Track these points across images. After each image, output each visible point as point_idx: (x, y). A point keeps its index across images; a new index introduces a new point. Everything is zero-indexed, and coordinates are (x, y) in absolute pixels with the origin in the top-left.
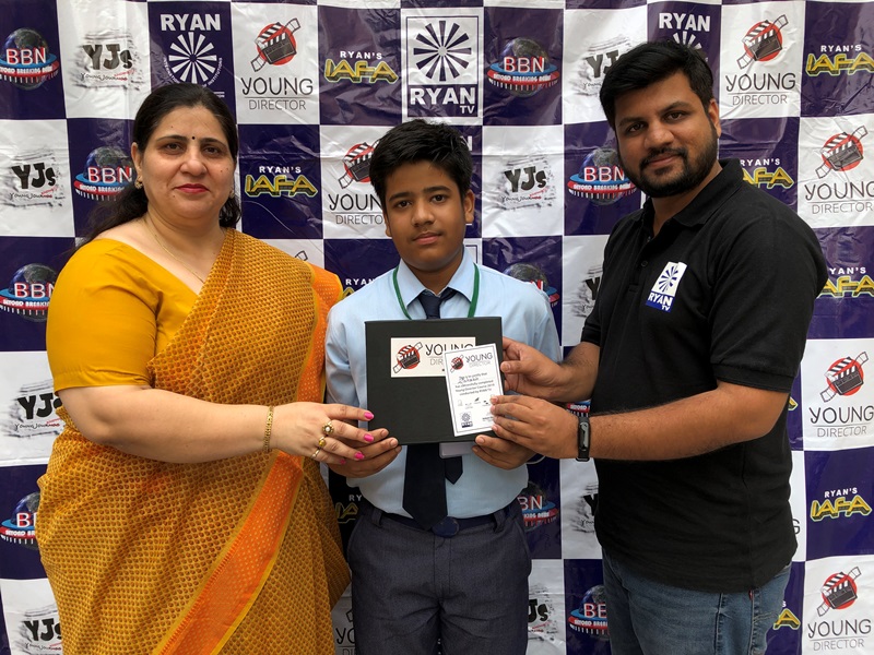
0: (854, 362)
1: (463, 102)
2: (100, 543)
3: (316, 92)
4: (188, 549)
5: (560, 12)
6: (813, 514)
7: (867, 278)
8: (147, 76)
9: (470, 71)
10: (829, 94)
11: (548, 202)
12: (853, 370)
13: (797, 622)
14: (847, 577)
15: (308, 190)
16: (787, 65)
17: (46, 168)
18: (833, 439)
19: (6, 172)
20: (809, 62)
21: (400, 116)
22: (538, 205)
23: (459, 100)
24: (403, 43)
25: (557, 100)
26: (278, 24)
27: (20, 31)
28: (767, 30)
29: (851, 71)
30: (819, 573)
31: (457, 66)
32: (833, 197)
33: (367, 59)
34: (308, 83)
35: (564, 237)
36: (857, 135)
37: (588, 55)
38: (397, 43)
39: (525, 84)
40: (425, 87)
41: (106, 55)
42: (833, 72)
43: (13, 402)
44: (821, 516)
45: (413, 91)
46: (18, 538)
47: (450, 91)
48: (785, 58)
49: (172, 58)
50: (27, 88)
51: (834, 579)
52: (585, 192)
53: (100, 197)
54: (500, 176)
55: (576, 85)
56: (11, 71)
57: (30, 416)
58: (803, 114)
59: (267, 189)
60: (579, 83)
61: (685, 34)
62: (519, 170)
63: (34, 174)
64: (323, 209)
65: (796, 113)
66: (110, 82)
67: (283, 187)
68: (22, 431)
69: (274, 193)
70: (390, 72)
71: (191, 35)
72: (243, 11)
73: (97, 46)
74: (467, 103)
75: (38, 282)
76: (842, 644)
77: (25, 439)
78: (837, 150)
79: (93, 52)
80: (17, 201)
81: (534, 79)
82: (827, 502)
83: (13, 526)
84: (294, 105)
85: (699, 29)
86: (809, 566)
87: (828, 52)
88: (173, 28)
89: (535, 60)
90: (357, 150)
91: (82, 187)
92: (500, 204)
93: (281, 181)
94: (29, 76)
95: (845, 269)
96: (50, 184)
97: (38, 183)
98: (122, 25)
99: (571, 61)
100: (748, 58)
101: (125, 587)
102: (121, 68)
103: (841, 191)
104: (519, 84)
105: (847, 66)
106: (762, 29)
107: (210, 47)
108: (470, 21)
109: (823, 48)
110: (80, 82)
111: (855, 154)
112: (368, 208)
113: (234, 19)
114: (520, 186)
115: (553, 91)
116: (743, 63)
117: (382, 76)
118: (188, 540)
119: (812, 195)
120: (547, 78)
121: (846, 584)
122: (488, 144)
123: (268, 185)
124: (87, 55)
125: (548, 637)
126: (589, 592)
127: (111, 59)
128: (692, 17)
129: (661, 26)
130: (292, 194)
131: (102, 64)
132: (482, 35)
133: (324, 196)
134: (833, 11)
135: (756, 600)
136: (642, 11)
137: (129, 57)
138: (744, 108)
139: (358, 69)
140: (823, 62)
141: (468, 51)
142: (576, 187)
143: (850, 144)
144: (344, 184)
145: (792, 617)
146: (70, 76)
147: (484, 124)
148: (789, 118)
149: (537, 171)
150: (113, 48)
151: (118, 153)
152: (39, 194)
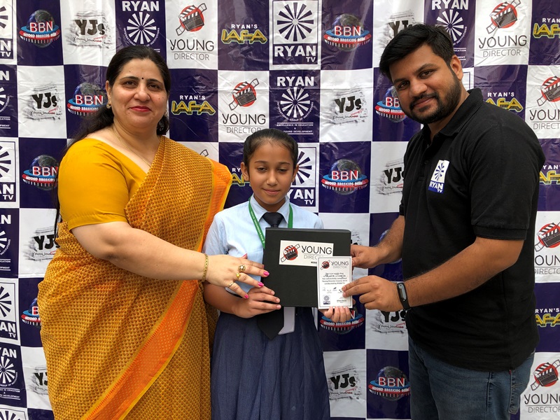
0: (557, 227)
1: (308, 55)
3: (216, 49)
4: (130, 329)
8: (114, 40)
9: (313, 35)
10: (547, 50)
11: (362, 119)
12: (556, 232)
14: (551, 366)
15: (209, 111)
16: (521, 30)
17: (52, 96)
18: (542, 276)
19: (29, 98)
20: (535, 29)
21: (268, 64)
22: (356, 121)
23: (305, 53)
24: (271, 17)
26: (193, 6)
27: (38, 11)
28: (506, 8)
31: (305, 32)
32: (547, 119)
33: (248, 29)
34: (211, 44)
35: (372, 142)
37: (390, 21)
38: (267, 17)
39: (348, 43)
40: (283, 45)
41: (89, 26)
42: (550, 36)
43: (31, 240)
45: (276, 48)
46: (32, 322)
47: (300, 47)
48: (519, 26)
49: (129, 28)
50: (42, 47)
51: (542, 367)
52: (386, 113)
53: (82, 113)
54: (332, 102)
55: (382, 41)
56: (33, 36)
57: (41, 248)
58: (530, 63)
59: (184, 110)
60: (384, 40)
61: (451, 11)
62: (344, 99)
63: (45, 99)
64: (219, 123)
65: (526, 62)
66: (91, 43)
67: (194, 109)
68: (36, 257)
69: (188, 113)
70: (262, 36)
71: (141, 14)
73: (83, 21)
74: (311, 56)
75: (46, 166)
76: (548, 409)
77: (38, 262)
78: (551, 88)
80: (35, 116)
81: (354, 40)
82: (538, 316)
83: (29, 314)
84: (202, 57)
85: (461, 8)
87: (547, 23)
88: (129, 10)
89: (355, 28)
90: (241, 86)
91: (72, 107)
92: (332, 120)
93: (193, 105)
94: (43, 39)
95: (553, 167)
96: (54, 106)
97: (47, 105)
98: (99, 9)
99: (378, 27)
100: (493, 27)
101: (92, 350)
102: (98, 35)
103: (552, 115)
104: (344, 44)
105: (559, 32)
106: (503, 8)
107: (153, 21)
108: (313, 3)
109: (544, 20)
110: (73, 42)
112: (247, 123)
113: (167, 4)
114: (344, 109)
115: (367, 47)
116: (490, 30)
117: (258, 39)
118: (131, 324)
119: (534, 117)
120: (363, 39)
121: (551, 371)
122: (324, 81)
123: (185, 107)
124: (77, 26)
125: (355, 397)
126: (382, 370)
127: (92, 29)
128: (456, 1)
129: (433, 8)
130: (199, 113)
131: (86, 31)
133: (220, 115)
135: (513, 374)
137: (103, 28)
138: (492, 59)
139: (242, 36)
140: (544, 29)
141: (311, 22)
142: (381, 110)
144: (233, 108)
146: (66, 39)
147: (322, 69)
148: (521, 66)
149: (356, 99)
150: (94, 22)
151: (95, 86)
152: (47, 112)
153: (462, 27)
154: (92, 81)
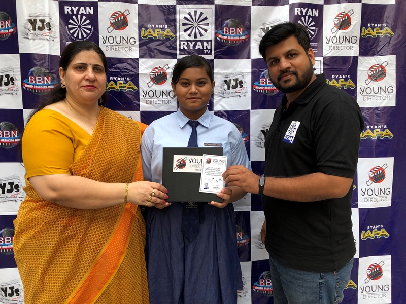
0: (381, 168)
1: (205, 48)
2: (45, 248)
3: (137, 43)
4: (86, 250)
5: (249, 7)
6: (362, 237)
7: (387, 130)
8: (58, 35)
9: (208, 34)
10: (371, 46)
11: (244, 94)
12: (381, 172)
13: (355, 286)
14: (378, 266)
15: (133, 88)
16: (353, 32)
17: (10, 77)
18: (372, 203)
20: (363, 31)
21: (176, 54)
22: (239, 96)
23: (203, 47)
24: (177, 20)
25: (248, 48)
26: (120, 12)
28: (344, 16)
29: (381, 36)
30: (365, 264)
31: (202, 32)
32: (372, 93)
33: (161, 28)
34: (134, 39)
35: (251, 111)
36: (384, 65)
37: (263, 27)
38: (175, 20)
39: (234, 40)
40: (187, 41)
41: (39, 24)
42: (374, 36)
44: (366, 238)
45: (182, 43)
47: (199, 43)
48: (352, 29)
49: (70, 26)
50: (2, 40)
51: (372, 267)
52: (261, 90)
53: (35, 90)
54: (222, 82)
55: (257, 41)
57: (3, 193)
58: (360, 55)
59: (114, 88)
60: (258, 40)
61: (307, 17)
62: (230, 80)
63: (5, 79)
64: (140, 97)
65: (357, 54)
66: (41, 37)
67: (121, 87)
69: (117, 90)
70: (171, 34)
71: (79, 16)
72: (103, 5)
73: (34, 20)
74: (207, 48)
75: (7, 130)
76: (376, 296)
77: (1, 203)
78: (374, 72)
79: (33, 23)
81: (238, 38)
82: (369, 231)
84: (127, 49)
85: (314, 15)
86: (361, 260)
87: (371, 27)
88: (70, 13)
89: (238, 29)
90: (156, 70)
91: (26, 85)
92: (222, 95)
93: (120, 84)
94: (3, 34)
95: (377, 126)
96: (12, 84)
97: (6, 84)
98: (47, 11)
99: (255, 30)
100: (336, 29)
101: (56, 268)
102: (46, 31)
103: (376, 91)
104: (231, 40)
105: (379, 33)
106: (342, 16)
107: (88, 21)
108: (208, 11)
109: (369, 25)
110: (26, 36)
111: (383, 74)
112: (161, 97)
113: (100, 9)
114: (231, 87)
115: (246, 43)
116: (333, 31)
117: (168, 36)
118: (86, 246)
119: (363, 92)
120: (244, 37)
121: (378, 269)
122: (216, 68)
123: (114, 85)
124: (30, 24)
125: (243, 296)
126: (262, 274)
127: (41, 26)
128: (310, 10)
129: (296, 14)
130: (125, 90)
131: (37, 28)
132: (214, 17)
133: (141, 91)
134: (374, 8)
135: (337, 276)
136: (287, 7)
137: (50, 26)
138: (334, 52)
139: (156, 33)
140: (369, 31)
141: (207, 24)
142: (257, 87)
143: (380, 69)
144: (150, 85)
145: (353, 284)
146: (21, 33)
147: (215, 58)
148: (354, 57)
149: (239, 80)
150: (42, 21)
151: (44, 70)
152: (7, 89)
153: (314, 28)
154: (42, 65)
